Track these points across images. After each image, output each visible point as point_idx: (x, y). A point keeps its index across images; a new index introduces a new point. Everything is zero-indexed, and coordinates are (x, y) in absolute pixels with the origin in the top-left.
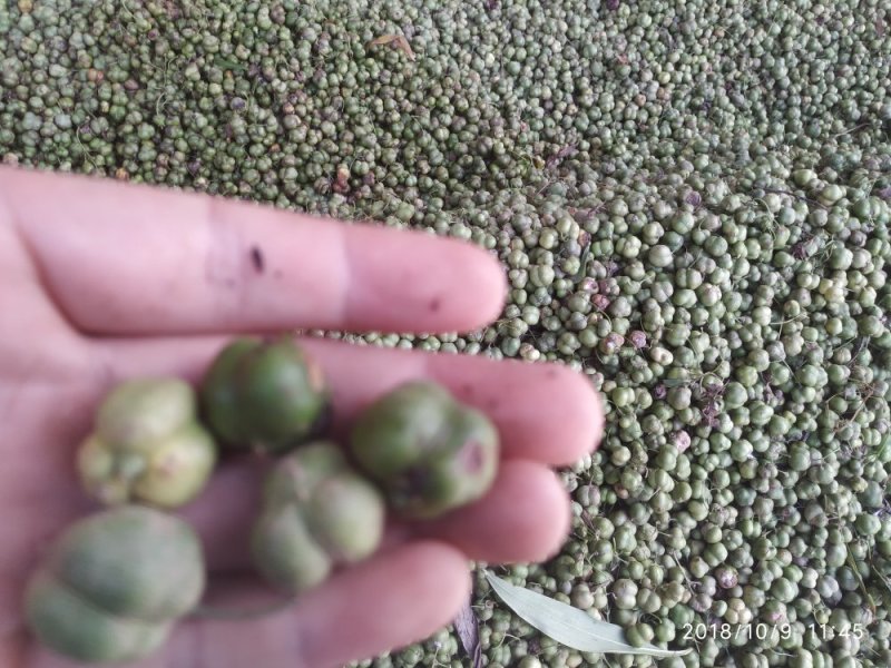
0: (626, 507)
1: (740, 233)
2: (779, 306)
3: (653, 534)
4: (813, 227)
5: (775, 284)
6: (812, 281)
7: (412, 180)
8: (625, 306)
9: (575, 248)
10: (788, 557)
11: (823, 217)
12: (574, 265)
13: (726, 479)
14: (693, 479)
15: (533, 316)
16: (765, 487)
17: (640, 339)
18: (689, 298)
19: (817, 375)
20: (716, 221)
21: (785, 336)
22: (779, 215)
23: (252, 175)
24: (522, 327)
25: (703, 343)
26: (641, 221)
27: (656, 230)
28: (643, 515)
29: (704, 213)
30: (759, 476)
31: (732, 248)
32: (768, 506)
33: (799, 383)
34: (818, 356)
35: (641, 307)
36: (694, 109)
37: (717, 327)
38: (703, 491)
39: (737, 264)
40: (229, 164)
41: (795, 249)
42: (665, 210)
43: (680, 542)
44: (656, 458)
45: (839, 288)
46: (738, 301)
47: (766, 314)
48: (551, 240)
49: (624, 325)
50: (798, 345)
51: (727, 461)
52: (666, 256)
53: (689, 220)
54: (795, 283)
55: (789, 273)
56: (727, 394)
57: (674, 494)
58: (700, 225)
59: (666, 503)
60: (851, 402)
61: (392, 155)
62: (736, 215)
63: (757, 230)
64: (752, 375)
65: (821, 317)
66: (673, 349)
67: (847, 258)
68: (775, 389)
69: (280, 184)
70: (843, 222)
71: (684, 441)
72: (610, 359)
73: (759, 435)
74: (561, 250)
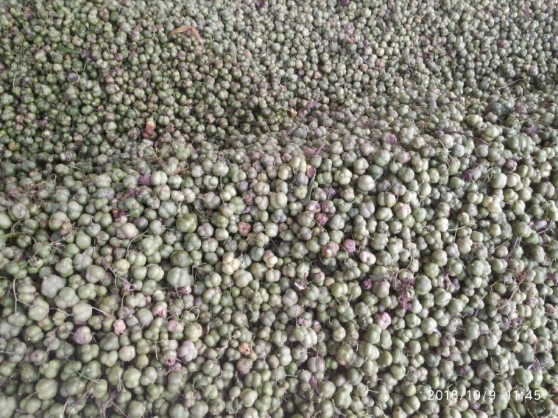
0: (344, 371)
1: (423, 165)
2: (454, 216)
3: (365, 391)
4: (478, 158)
5: (451, 200)
6: (477, 198)
7: (201, 128)
8: (339, 222)
9: (304, 179)
10: (465, 404)
11: (485, 150)
12: (302, 192)
13: (418, 348)
14: (394, 348)
15: (273, 231)
16: (447, 353)
17: (351, 246)
18: (387, 214)
19: (482, 268)
20: (406, 157)
21: (459, 238)
22: (452, 151)
23: (82, 128)
24: (264, 240)
25: (398, 247)
26: (352, 158)
27: (363, 164)
28: (357, 378)
29: (398, 150)
30: (442, 345)
31: (418, 176)
32: (449, 367)
33: (470, 274)
34: (484, 253)
35: (352, 221)
36: (401, 73)
37: (408, 234)
38: (401, 358)
39: (422, 187)
40: (66, 120)
41: (465, 175)
42: (369, 149)
43: (385, 397)
44: (364, 334)
45: (497, 203)
46: (423, 214)
47: (444, 224)
48: (286, 174)
49: (339, 236)
50: (468, 246)
51: (419, 334)
52: (369, 183)
53: (387, 156)
54: (465, 200)
55: (461, 192)
56: (416, 284)
57: (380, 361)
58: (395, 159)
59: (373, 368)
60: (509, 286)
61: (186, 111)
62: (420, 151)
63: (436, 162)
64: (434, 269)
65: (486, 223)
66: (376, 252)
67: (502, 180)
68: (452, 279)
69: (104, 133)
70: (499, 153)
71: (386, 320)
72: (330, 261)
73: (441, 314)
74: (293, 181)
